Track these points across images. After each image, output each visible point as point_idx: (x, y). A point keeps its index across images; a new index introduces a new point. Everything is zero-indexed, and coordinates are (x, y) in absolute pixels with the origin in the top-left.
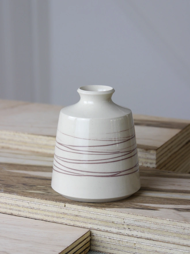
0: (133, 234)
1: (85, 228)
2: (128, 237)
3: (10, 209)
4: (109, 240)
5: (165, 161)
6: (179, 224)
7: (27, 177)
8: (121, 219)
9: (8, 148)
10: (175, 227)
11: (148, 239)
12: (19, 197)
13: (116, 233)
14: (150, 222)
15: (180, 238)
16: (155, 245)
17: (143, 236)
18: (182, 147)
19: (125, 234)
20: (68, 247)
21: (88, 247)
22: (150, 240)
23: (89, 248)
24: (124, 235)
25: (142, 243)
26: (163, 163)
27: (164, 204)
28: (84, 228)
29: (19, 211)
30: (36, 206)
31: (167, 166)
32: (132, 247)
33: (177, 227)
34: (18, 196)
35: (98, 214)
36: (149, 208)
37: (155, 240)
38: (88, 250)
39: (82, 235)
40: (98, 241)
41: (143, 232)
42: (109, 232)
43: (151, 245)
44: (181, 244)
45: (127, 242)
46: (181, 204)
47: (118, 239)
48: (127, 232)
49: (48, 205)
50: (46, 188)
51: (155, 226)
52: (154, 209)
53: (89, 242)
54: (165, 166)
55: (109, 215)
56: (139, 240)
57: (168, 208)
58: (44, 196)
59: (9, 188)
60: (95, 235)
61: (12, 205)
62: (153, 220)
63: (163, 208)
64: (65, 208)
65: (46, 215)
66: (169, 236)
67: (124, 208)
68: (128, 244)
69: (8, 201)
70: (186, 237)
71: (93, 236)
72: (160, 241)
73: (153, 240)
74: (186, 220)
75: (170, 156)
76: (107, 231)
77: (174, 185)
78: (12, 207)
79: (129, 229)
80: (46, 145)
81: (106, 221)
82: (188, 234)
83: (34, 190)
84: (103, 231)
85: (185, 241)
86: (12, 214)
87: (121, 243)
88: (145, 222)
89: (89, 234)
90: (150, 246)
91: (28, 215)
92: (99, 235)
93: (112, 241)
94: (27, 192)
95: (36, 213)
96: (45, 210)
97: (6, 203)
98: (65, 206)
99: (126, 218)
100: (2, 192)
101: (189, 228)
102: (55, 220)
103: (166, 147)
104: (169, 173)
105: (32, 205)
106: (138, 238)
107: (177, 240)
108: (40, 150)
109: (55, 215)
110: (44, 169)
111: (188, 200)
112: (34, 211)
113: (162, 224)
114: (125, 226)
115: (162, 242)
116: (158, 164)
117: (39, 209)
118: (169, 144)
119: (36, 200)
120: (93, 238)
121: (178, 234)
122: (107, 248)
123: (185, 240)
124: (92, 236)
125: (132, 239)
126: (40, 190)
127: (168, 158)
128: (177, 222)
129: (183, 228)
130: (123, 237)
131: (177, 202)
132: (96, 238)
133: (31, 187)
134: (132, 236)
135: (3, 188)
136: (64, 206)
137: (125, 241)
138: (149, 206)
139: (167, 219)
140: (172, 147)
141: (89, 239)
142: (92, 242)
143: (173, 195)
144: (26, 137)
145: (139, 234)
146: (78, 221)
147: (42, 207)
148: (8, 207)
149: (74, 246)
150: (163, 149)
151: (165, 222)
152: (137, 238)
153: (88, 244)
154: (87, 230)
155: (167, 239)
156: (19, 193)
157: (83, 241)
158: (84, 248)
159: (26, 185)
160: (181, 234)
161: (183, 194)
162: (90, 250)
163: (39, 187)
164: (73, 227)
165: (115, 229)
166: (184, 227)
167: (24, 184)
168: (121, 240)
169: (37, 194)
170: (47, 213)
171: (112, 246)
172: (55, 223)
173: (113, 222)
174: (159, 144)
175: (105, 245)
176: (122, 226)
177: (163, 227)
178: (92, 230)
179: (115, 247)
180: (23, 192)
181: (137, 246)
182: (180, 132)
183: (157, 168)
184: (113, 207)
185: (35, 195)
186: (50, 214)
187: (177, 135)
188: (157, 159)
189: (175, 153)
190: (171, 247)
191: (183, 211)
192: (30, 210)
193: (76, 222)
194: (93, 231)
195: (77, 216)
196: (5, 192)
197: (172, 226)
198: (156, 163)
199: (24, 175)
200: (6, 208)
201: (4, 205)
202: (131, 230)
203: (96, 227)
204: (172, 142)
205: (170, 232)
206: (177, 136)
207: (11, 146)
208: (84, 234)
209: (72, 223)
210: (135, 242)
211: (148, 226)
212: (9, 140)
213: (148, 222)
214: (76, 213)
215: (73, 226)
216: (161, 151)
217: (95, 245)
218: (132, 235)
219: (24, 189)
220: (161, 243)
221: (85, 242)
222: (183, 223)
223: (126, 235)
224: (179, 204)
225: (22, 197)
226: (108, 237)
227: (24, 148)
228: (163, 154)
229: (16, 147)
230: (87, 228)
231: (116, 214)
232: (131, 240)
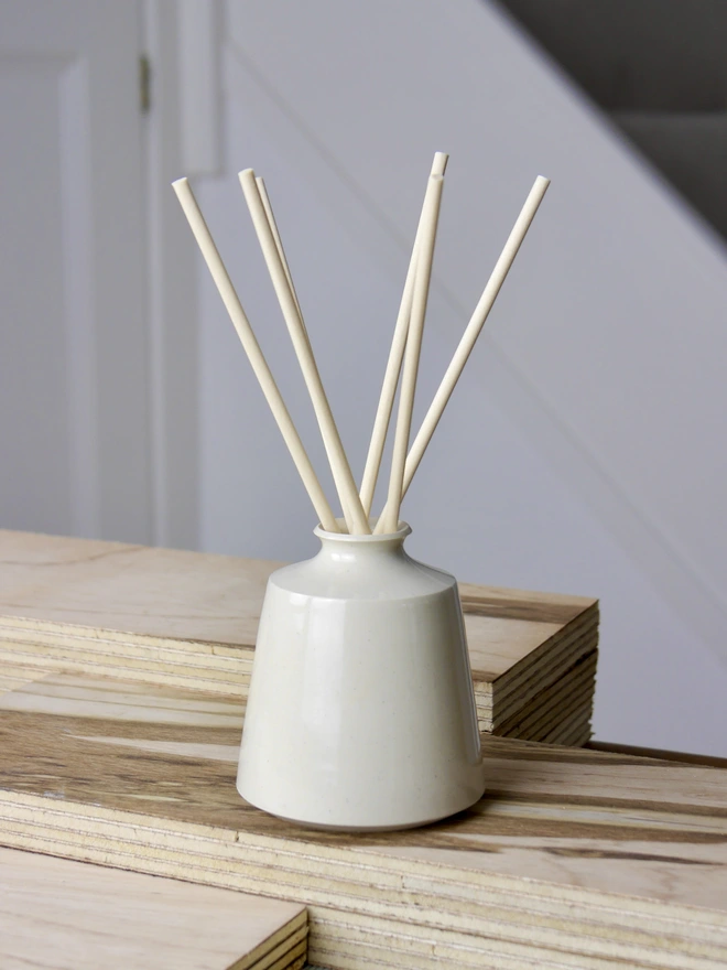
0: (429, 919)
1: (294, 901)
2: (413, 927)
3: (83, 846)
4: (361, 936)
5: (518, 712)
6: (557, 892)
7: (130, 757)
8: (394, 877)
9: (79, 674)
10: (547, 900)
11: (470, 934)
12: (108, 813)
13: (381, 918)
14: (477, 887)
15: (561, 931)
16: (490, 950)
17: (455, 925)
18: (566, 674)
19: (406, 919)
20: (245, 956)
21: (302, 955)
22: (477, 935)
23: (304, 958)
24: (402, 922)
25: (455, 946)
26: (511, 718)
27: (515, 835)
28: (290, 901)
29: (109, 851)
30: (155, 840)
31: (524, 726)
32: (424, 957)
33: (553, 901)
34: (105, 810)
35: (332, 861)
36: (474, 846)
37: (490, 938)
38: (300, 963)
39: (284, 922)
40: (329, 938)
41: (457, 914)
42: (360, 914)
43: (480, 951)
44: (563, 949)
45: (412, 943)
46: (564, 835)
47: (385, 934)
48: (411, 913)
49: (190, 836)
50: (182, 789)
51: (492, 898)
52: (488, 848)
53: (304, 944)
54: (518, 726)
55: (362, 867)
56: (447, 936)
57: (528, 848)
58: (178, 810)
59: (80, 788)
60: (322, 921)
61: (88, 835)
62: (485, 880)
63: (512, 846)
64: (237, 844)
65: (182, 865)
66: (528, 926)
67: (404, 846)
68: (413, 948)
69: (77, 825)
70: (577, 928)
71: (316, 923)
72: (505, 941)
73: (486, 938)
74: (577, 882)
75: (533, 699)
76: (355, 912)
77: (544, 780)
78: (87, 841)
79: (417, 904)
80: (185, 665)
81: (353, 884)
82: (584, 922)
83: (151, 792)
84: (344, 911)
85: (574, 939)
86: (87, 862)
87: (394, 943)
88: (462, 884)
89: (303, 918)
90: (476, 952)
91: (133, 864)
92: (330, 922)
93: (369, 937)
94: (130, 800)
95: (155, 859)
96: (180, 851)
97: (72, 831)
98: (238, 839)
99: (408, 875)
100: (61, 800)
101: (585, 903)
102: (209, 877)
103: (521, 673)
104: (528, 746)
105: (146, 836)
106: (442, 930)
107: (551, 938)
108: (169, 681)
109: (208, 863)
110: (180, 734)
111: (583, 824)
112: (150, 852)
113: (511, 891)
114: (406, 898)
115: (511, 942)
116: (500, 720)
117: (165, 848)
118: (529, 666)
119: (156, 821)
120: (316, 929)
121: (555, 922)
122: (353, 958)
123: (575, 936)
124: (313, 924)
125: (426, 932)
126: (167, 792)
127: (527, 705)
128: (552, 888)
129: (570, 904)
130: (400, 928)
131: (552, 830)
132: (322, 929)
133: (144, 783)
134: (426, 925)
135: (64, 787)
136: (233, 838)
137: (406, 938)
138: (472, 842)
139: (526, 879)
140: (537, 673)
141: (303, 933)
142: (313, 942)
143: (540, 809)
144: (128, 644)
145: (447, 920)
146: (274, 882)
147: (172, 842)
148: (78, 840)
149: (263, 953)
150: (513, 679)
151: (518, 886)
152: (438, 931)
153: (303, 945)
154: (300, 907)
155: (524, 934)
156: (109, 803)
157: (289, 937)
158: (291, 957)
159: (129, 780)
160: (564, 921)
161: (569, 806)
162: (307, 964)
163: (165, 783)
164: (260, 898)
165: (377, 905)
166: (570, 901)
167: (122, 777)
168: (395, 935)
169: (159, 804)
170: (187, 860)
171: (369, 953)
172: (209, 889)
173: (372, 886)
174: (501, 666)
175: (350, 950)
176: (398, 898)
177: (511, 901)
178: (312, 909)
179: (377, 955)
180: (120, 798)
181: (440, 953)
182: (561, 631)
183: (495, 732)
184: (373, 844)
185: (153, 807)
186: (195, 861)
187: (552, 638)
188: (495, 708)
189: (547, 688)
190: (536, 956)
191: (568, 856)
192: (140, 850)
193: (268, 884)
194: (316, 911)
195: (270, 867)
196: (70, 798)
197: (537, 898)
198: (494, 719)
199: (121, 752)
200: (73, 844)
201: (66, 837)
202: (421, 910)
203: (323, 899)
204: (538, 659)
205: (534, 915)
206: (551, 643)
207: (86, 668)
208: (290, 918)
209: (257, 888)
210: (434, 943)
211: (471, 896)
212: (83, 651)
213: (469, 886)
214: (269, 859)
215: (260, 895)
216: (508, 684)
217: (322, 950)
218: (427, 922)
219: (121, 790)
220: (508, 946)
221: (293, 940)
222: (569, 889)
223: (407, 923)
224: (556, 836)
225: (118, 812)
226: (358, 928)
227: (123, 674)
228: (513, 692)
229: (102, 671)
230: (299, 902)
231: (381, 861)
232: (421, 936)
